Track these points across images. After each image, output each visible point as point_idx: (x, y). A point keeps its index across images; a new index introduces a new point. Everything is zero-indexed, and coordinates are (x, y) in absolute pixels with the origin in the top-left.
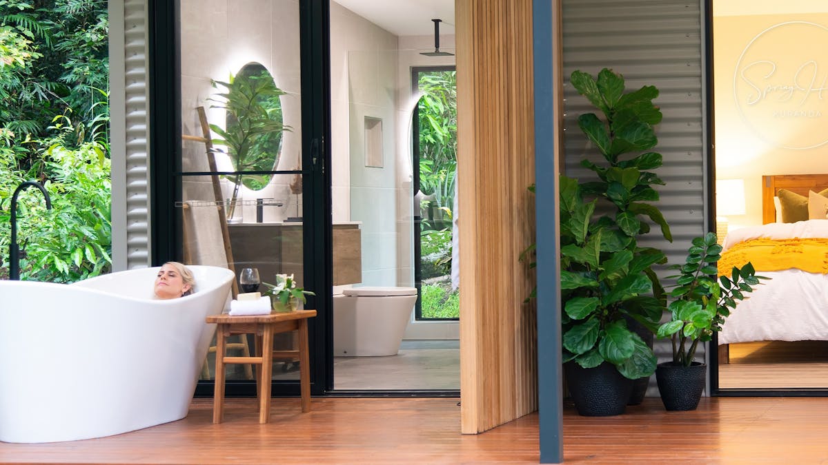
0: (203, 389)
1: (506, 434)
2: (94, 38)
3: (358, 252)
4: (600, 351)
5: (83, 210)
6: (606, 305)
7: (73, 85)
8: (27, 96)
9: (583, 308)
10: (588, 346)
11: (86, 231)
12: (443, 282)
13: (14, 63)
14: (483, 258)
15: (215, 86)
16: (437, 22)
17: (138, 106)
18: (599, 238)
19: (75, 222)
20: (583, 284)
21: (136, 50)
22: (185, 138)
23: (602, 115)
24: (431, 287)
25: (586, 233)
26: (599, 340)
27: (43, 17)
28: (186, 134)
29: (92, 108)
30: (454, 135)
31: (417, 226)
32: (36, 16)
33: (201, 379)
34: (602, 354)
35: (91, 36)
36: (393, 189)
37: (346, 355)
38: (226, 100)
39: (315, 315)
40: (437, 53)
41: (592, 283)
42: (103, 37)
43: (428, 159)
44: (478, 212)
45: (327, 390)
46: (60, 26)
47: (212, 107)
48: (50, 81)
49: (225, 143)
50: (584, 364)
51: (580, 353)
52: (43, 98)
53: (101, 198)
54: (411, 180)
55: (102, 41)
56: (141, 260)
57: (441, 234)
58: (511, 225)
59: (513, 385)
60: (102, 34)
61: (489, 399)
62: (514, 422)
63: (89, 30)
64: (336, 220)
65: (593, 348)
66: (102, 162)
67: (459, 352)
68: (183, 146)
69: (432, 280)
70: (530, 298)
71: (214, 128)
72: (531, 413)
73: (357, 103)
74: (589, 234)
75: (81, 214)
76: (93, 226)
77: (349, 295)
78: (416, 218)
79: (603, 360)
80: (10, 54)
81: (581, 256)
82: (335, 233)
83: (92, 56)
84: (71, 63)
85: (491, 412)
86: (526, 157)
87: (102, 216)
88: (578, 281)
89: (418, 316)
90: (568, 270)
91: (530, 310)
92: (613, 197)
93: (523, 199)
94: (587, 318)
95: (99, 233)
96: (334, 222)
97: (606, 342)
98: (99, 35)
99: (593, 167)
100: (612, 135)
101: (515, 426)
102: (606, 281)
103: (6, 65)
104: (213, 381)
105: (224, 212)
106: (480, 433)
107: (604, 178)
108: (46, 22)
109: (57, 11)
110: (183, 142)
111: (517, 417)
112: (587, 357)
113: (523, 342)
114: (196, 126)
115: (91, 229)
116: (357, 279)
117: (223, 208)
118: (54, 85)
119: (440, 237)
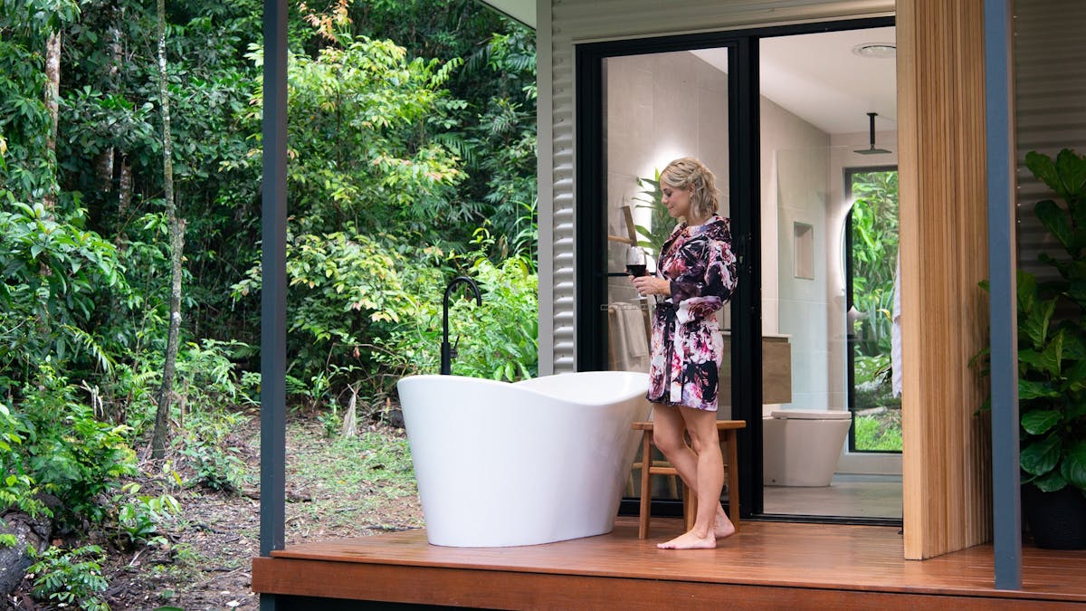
0: (628, 507)
1: (954, 562)
2: (518, 154)
3: (788, 368)
4: (1062, 472)
5: (507, 326)
6: (1069, 419)
7: (498, 203)
8: (454, 216)
9: (1043, 421)
10: (1049, 466)
11: (511, 348)
12: (879, 415)
13: (443, 179)
14: (928, 360)
15: (640, 184)
16: (872, 116)
17: (564, 204)
18: (1060, 341)
19: (499, 339)
20: (1041, 394)
21: (564, 145)
22: (612, 239)
23: (1062, 204)
24: (866, 420)
25: (1044, 336)
26: (1061, 460)
27: (470, 135)
28: (612, 234)
29: (517, 222)
30: (889, 250)
31: (850, 346)
32: (463, 134)
33: (625, 496)
34: (1065, 476)
35: (516, 153)
36: (824, 304)
37: (776, 484)
38: (651, 199)
39: (745, 426)
40: (873, 150)
41: (1053, 394)
42: (526, 153)
43: (861, 274)
44: (923, 308)
45: (755, 512)
46: (484, 144)
47: (637, 206)
48: (477, 201)
49: (650, 245)
50: (1044, 488)
51: (1039, 474)
52: (469, 218)
53: (524, 314)
54: (844, 294)
55: (526, 157)
56: (567, 367)
57: (876, 361)
58: (959, 325)
59: (962, 508)
60: (526, 150)
61: (934, 524)
62: (962, 551)
63: (514, 147)
64: (765, 332)
65: (1054, 469)
66: (525, 278)
67: (902, 486)
68: (609, 249)
69: (866, 412)
70: (981, 411)
71: (640, 229)
72: (981, 544)
73: (786, 207)
74: (1048, 339)
75: (506, 331)
76: (517, 344)
77: (778, 417)
78: (850, 337)
79: (1066, 484)
80: (439, 171)
81: (1040, 363)
82: (765, 346)
83: (517, 174)
84: (496, 181)
85: (938, 537)
86: (975, 248)
87: (526, 334)
88: (1036, 391)
89: (852, 448)
90: (1024, 378)
91: (982, 425)
92: (1076, 296)
93: (972, 296)
94: (1048, 433)
95: (523, 351)
96: (764, 333)
97: (1070, 463)
98: (523, 151)
99: (1053, 262)
100: (1074, 226)
101: (964, 554)
102: (1068, 392)
103: (436, 182)
104: (639, 499)
105: (649, 321)
106: (926, 559)
107: (1065, 274)
108: (471, 141)
109: (482, 128)
110: (609, 242)
111: (967, 546)
112: (1047, 479)
113: (973, 464)
114: (622, 227)
115: (515, 346)
116: (786, 398)
117: (648, 314)
118: (480, 205)
119: (874, 364)
